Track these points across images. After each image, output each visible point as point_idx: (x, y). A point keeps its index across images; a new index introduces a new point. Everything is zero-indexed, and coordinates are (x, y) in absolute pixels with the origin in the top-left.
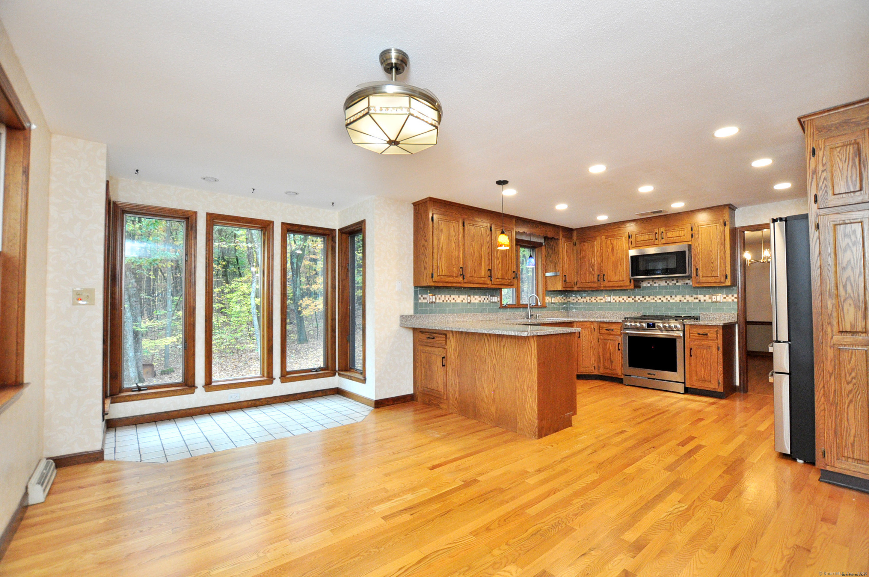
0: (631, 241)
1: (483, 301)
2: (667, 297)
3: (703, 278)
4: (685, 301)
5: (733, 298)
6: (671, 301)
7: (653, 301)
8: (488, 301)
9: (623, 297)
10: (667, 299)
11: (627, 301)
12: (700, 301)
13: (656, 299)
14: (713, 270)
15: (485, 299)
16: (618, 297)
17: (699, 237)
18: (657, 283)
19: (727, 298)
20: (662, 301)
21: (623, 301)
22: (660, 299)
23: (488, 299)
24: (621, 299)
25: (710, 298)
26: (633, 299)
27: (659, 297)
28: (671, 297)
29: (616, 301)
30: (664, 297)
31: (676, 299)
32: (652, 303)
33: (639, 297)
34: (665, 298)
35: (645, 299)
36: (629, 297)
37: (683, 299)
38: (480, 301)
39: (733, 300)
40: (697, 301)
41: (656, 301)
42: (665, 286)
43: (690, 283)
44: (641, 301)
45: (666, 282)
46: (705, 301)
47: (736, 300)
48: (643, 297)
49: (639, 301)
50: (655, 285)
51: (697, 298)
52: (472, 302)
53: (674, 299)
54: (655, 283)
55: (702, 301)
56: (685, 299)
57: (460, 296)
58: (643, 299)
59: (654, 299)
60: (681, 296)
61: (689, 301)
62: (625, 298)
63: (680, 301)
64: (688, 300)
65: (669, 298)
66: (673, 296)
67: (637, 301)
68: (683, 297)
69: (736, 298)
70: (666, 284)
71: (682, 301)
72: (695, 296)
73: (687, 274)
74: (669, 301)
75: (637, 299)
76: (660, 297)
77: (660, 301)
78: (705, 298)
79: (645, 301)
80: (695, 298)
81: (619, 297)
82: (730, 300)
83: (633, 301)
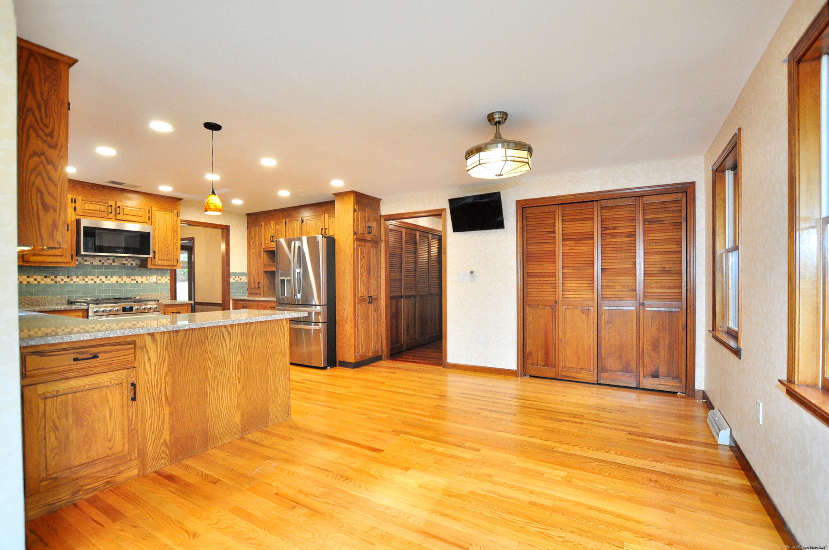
2: (100, 277)
3: (159, 261)
4: (122, 282)
5: (166, 280)
6: (106, 282)
7: (84, 282)
9: (35, 277)
10: (101, 280)
11: (42, 282)
12: (137, 282)
13: (86, 279)
14: (168, 254)
16: (25, 277)
17: (155, 221)
18: (89, 261)
19: (162, 279)
20: (95, 282)
21: (36, 282)
22: (92, 280)
24: (31, 280)
25: (147, 280)
26: (52, 280)
27: (90, 277)
28: (106, 277)
30: (98, 277)
31: (111, 280)
32: (82, 284)
33: (62, 277)
34: (98, 279)
35: (71, 280)
36: (46, 277)
37: (119, 280)
39: (166, 282)
40: (135, 282)
41: (86, 282)
42: (99, 265)
43: (127, 264)
44: (66, 282)
45: (100, 261)
46: (142, 282)
47: (169, 282)
48: (68, 277)
49: (62, 282)
50: (86, 263)
51: (135, 280)
53: (109, 280)
54: (86, 261)
55: (139, 282)
56: (122, 280)
58: (69, 280)
59: (84, 280)
60: (118, 277)
61: (127, 282)
62: (39, 278)
63: (117, 282)
64: (125, 282)
65: (104, 279)
66: (109, 277)
67: (59, 282)
68: (119, 278)
69: (169, 280)
70: (100, 264)
71: (119, 282)
72: (132, 277)
73: (150, 256)
74: (103, 282)
75: (59, 279)
76: (92, 277)
77: (93, 282)
78: (142, 280)
79: (72, 282)
80: (132, 280)
81: (28, 277)
82: (164, 282)
83: (53, 282)
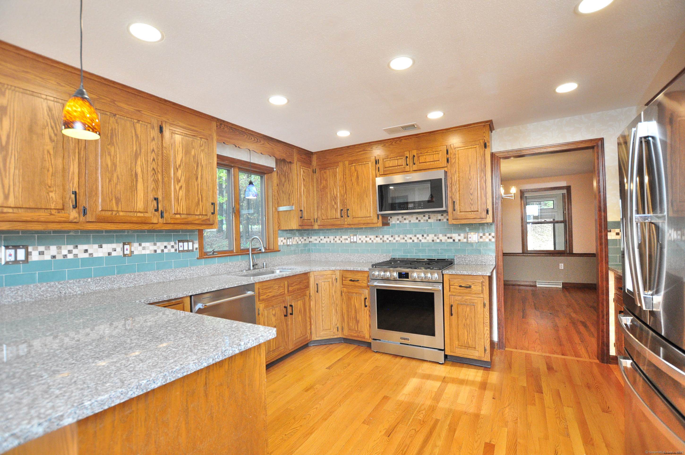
0: (379, 168)
1: (162, 251)
2: (418, 236)
3: (461, 213)
4: (438, 241)
5: (490, 237)
6: (423, 241)
7: (403, 241)
8: (173, 250)
9: (370, 237)
10: (418, 238)
11: (375, 241)
12: (454, 240)
13: (406, 238)
14: (472, 203)
15: (165, 247)
16: (364, 237)
17: (455, 162)
18: (408, 219)
19: (484, 237)
20: (413, 241)
21: (370, 241)
22: (411, 238)
23: (173, 247)
24: (368, 239)
25: (465, 238)
26: (381, 239)
28: (423, 236)
29: (362, 241)
30: (415, 236)
31: (428, 238)
32: (402, 243)
33: (387, 236)
34: (416, 238)
35: (394, 239)
36: (377, 237)
37: (435, 238)
38: (155, 251)
39: (490, 240)
40: (451, 240)
41: (406, 240)
42: (417, 223)
43: (443, 219)
44: (390, 241)
45: (417, 218)
46: (459, 240)
47: (493, 240)
48: (392, 236)
49: (388, 241)
50: (405, 222)
51: (451, 238)
52: (136, 253)
53: (425, 238)
54: (405, 219)
55: (457, 241)
56: (438, 238)
57: (104, 246)
58: (392, 238)
59: (404, 239)
60: (433, 235)
61: (443, 241)
62: (372, 237)
63: (433, 241)
64: (441, 240)
65: (421, 238)
66: (425, 236)
67: (386, 241)
68: (435, 236)
69: (493, 237)
70: (417, 221)
71: (435, 241)
72: (449, 235)
73: (444, 209)
74: (420, 240)
75: (385, 239)
76: (410, 236)
77: (411, 241)
78: (460, 238)
79: (394, 241)
80: (448, 238)
81: (366, 237)
82: (487, 240)
83: (381, 241)
